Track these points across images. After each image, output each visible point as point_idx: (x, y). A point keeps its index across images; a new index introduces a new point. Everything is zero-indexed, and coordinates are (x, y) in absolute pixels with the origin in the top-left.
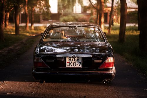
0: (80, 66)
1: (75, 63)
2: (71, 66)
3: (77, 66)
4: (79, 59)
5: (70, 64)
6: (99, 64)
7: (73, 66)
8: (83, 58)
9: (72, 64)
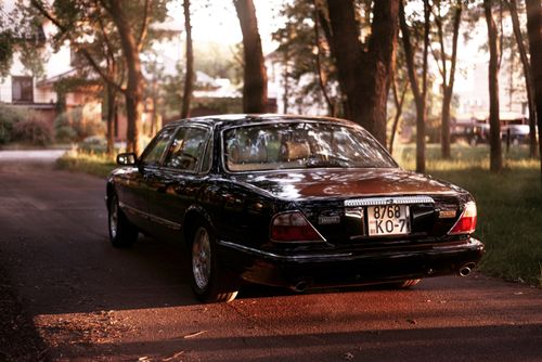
0: (405, 231)
1: (389, 224)
2: (380, 233)
3: (397, 231)
4: (398, 211)
5: (378, 226)
6: (451, 221)
7: (386, 233)
8: (414, 208)
9: (383, 226)
